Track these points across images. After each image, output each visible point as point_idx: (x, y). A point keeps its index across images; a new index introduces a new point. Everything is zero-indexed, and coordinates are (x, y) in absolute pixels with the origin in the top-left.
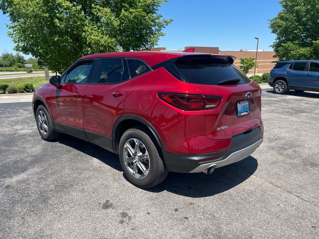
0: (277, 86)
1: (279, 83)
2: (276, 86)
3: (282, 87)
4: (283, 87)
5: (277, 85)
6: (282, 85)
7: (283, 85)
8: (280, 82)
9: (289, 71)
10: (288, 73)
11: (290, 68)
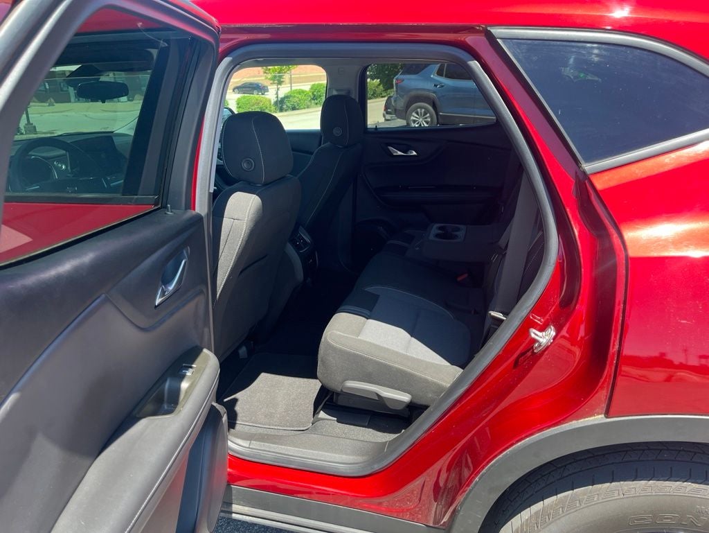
0: (414, 116)
1: (419, 110)
2: (412, 118)
3: (426, 118)
4: (429, 120)
5: (414, 114)
6: (425, 114)
7: (428, 115)
8: (421, 108)
9: (438, 81)
10: (436, 86)
11: (440, 73)
